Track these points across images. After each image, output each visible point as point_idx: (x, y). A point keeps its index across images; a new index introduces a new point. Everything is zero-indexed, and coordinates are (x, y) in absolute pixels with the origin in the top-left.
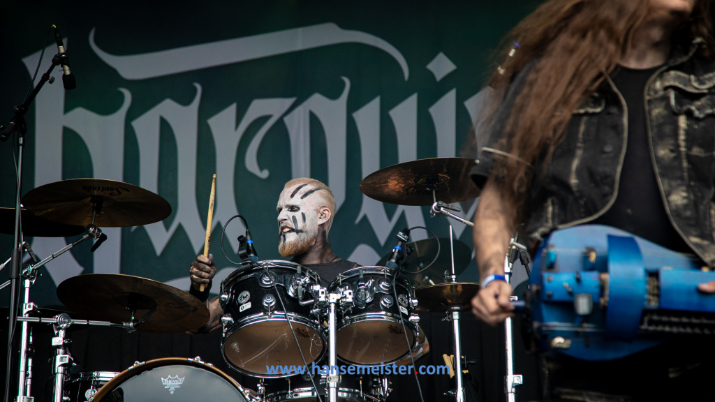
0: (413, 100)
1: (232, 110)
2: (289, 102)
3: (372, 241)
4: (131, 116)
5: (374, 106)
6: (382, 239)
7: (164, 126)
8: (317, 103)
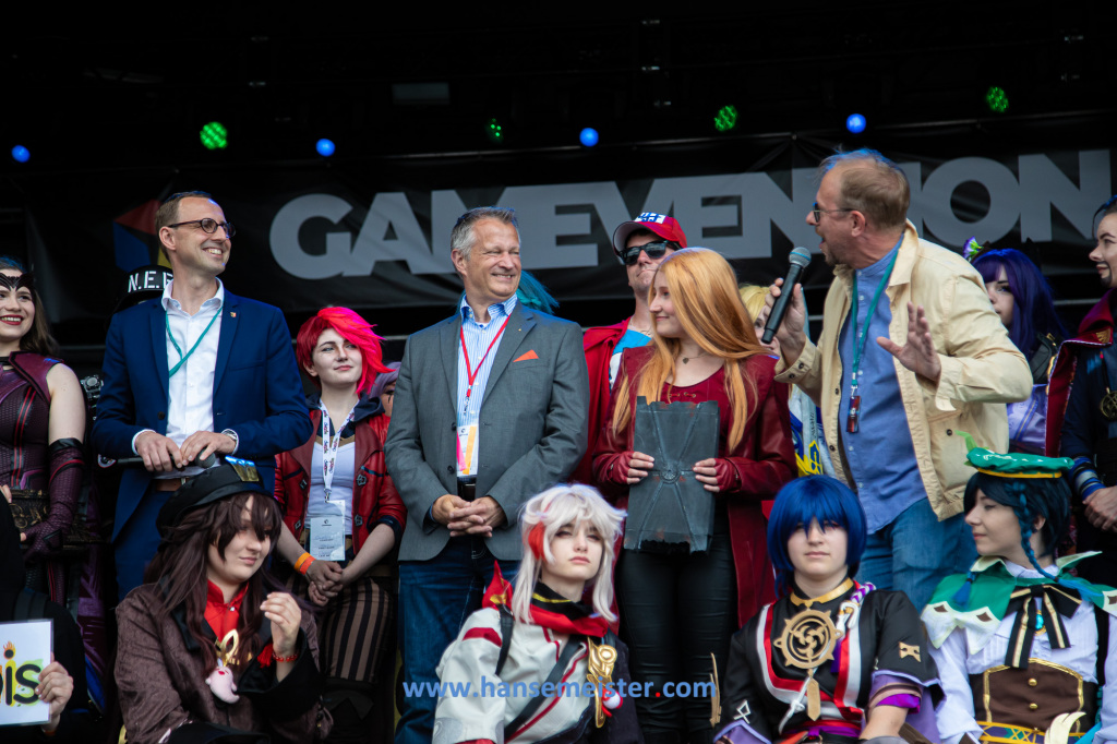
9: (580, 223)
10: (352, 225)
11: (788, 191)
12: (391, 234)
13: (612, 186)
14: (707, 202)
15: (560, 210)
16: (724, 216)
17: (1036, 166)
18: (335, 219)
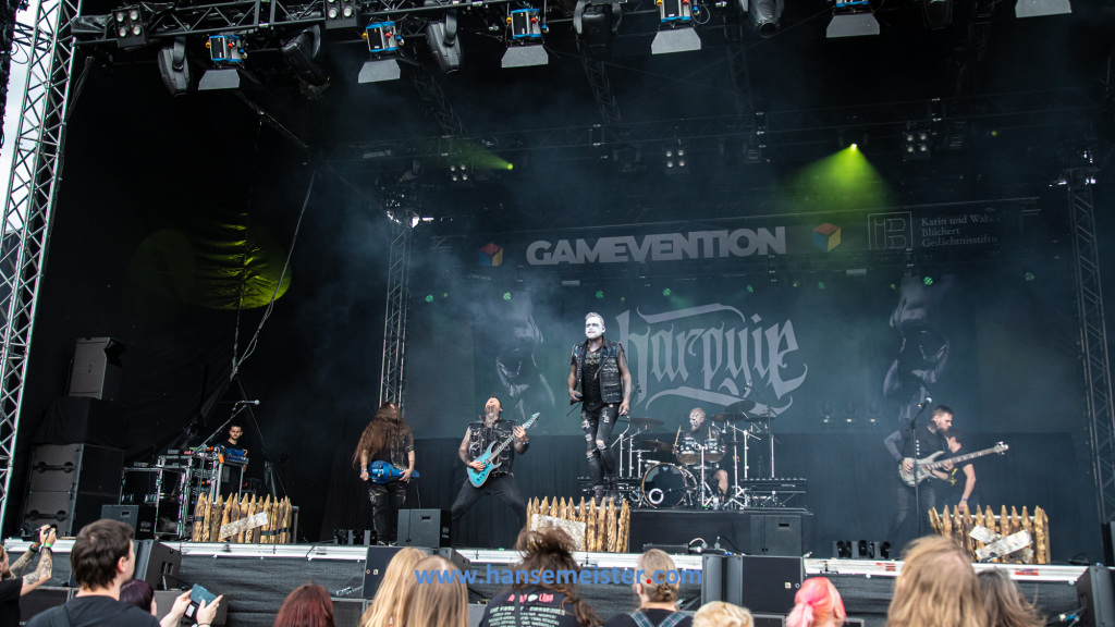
0: (746, 329)
1: (684, 333)
2: (702, 330)
3: (731, 376)
4: (650, 336)
5: (732, 331)
6: (735, 376)
7: (661, 339)
8: (713, 331)
9: (623, 249)
10: (552, 250)
11: (687, 239)
12: (563, 253)
13: (632, 237)
14: (662, 242)
15: (617, 245)
16: (668, 247)
17: (763, 231)
18: (546, 248)
